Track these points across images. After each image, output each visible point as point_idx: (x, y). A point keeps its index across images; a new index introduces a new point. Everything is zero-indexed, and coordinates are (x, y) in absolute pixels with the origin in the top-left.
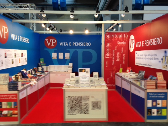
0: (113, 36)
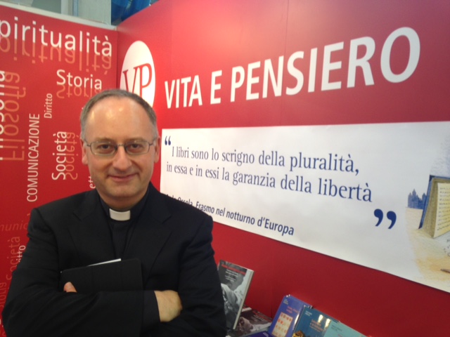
0: (29, 33)
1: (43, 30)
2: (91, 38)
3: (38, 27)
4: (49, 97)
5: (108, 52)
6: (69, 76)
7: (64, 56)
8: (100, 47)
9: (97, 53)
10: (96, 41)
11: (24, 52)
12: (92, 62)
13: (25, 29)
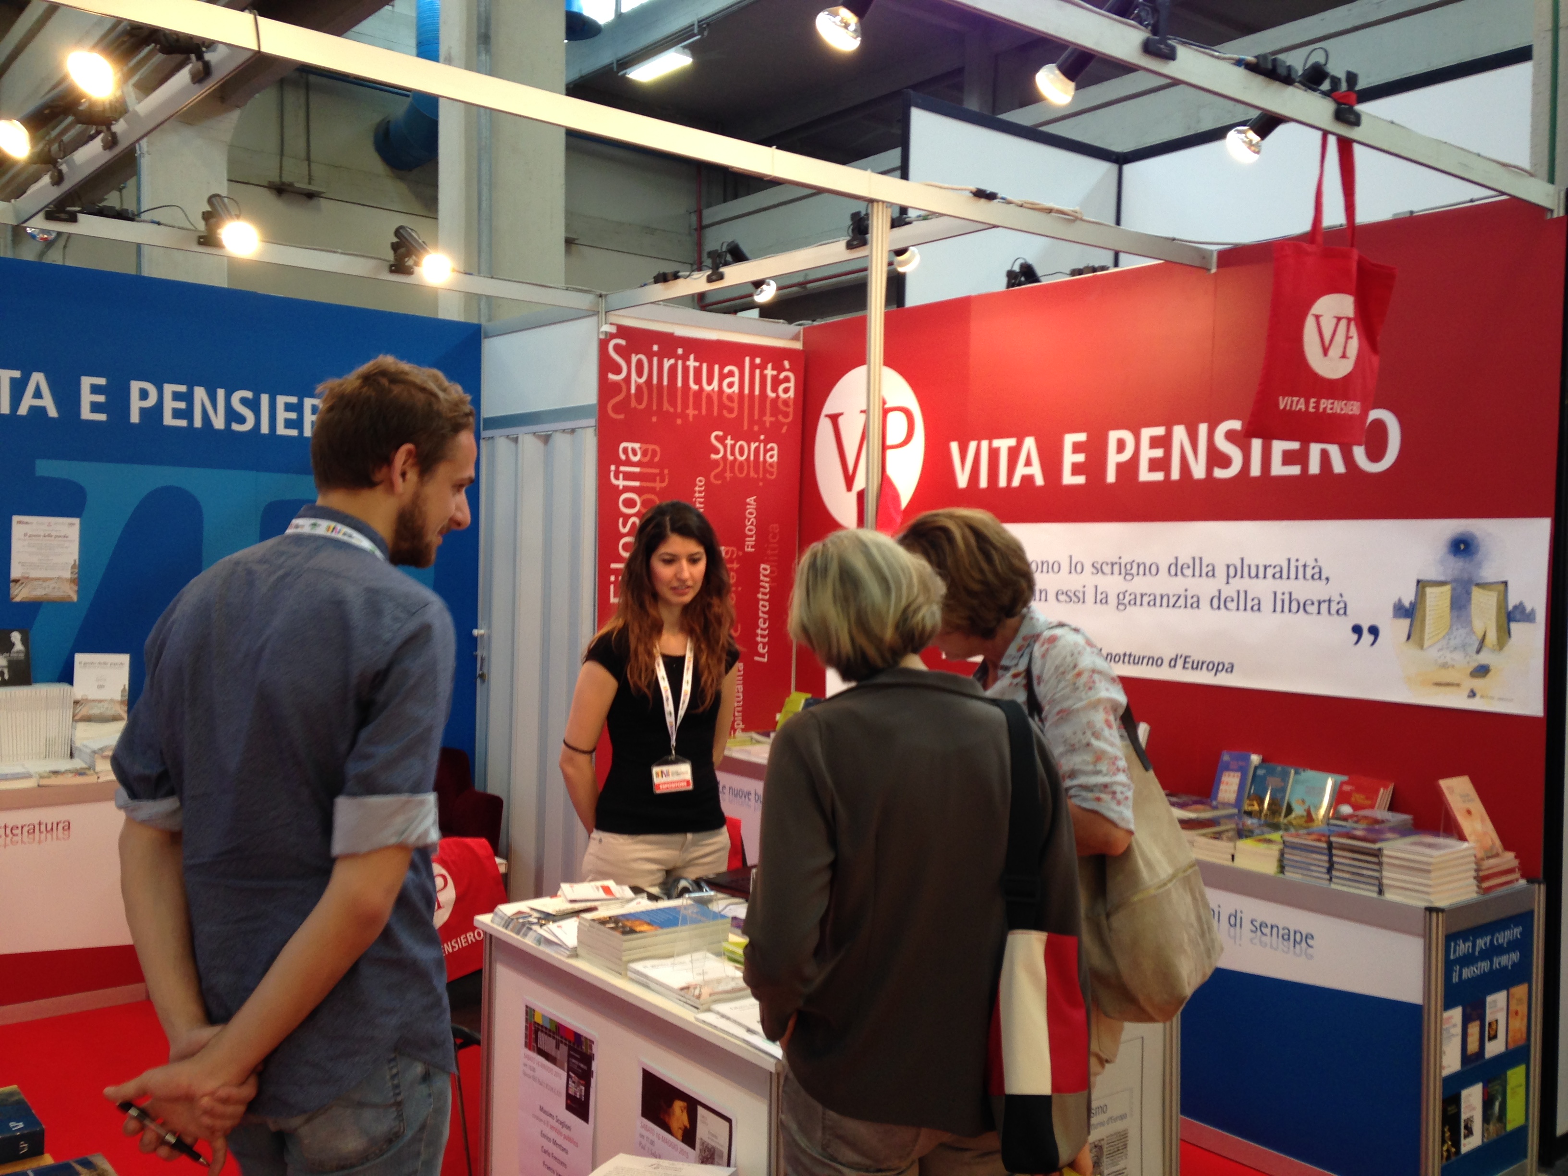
0: (673, 369)
1: (692, 363)
2: (763, 367)
3: (685, 358)
4: (700, 481)
5: (788, 391)
6: (729, 442)
7: (722, 406)
8: (776, 382)
9: (771, 395)
10: (770, 372)
11: (666, 406)
12: (762, 412)
13: (667, 363)
